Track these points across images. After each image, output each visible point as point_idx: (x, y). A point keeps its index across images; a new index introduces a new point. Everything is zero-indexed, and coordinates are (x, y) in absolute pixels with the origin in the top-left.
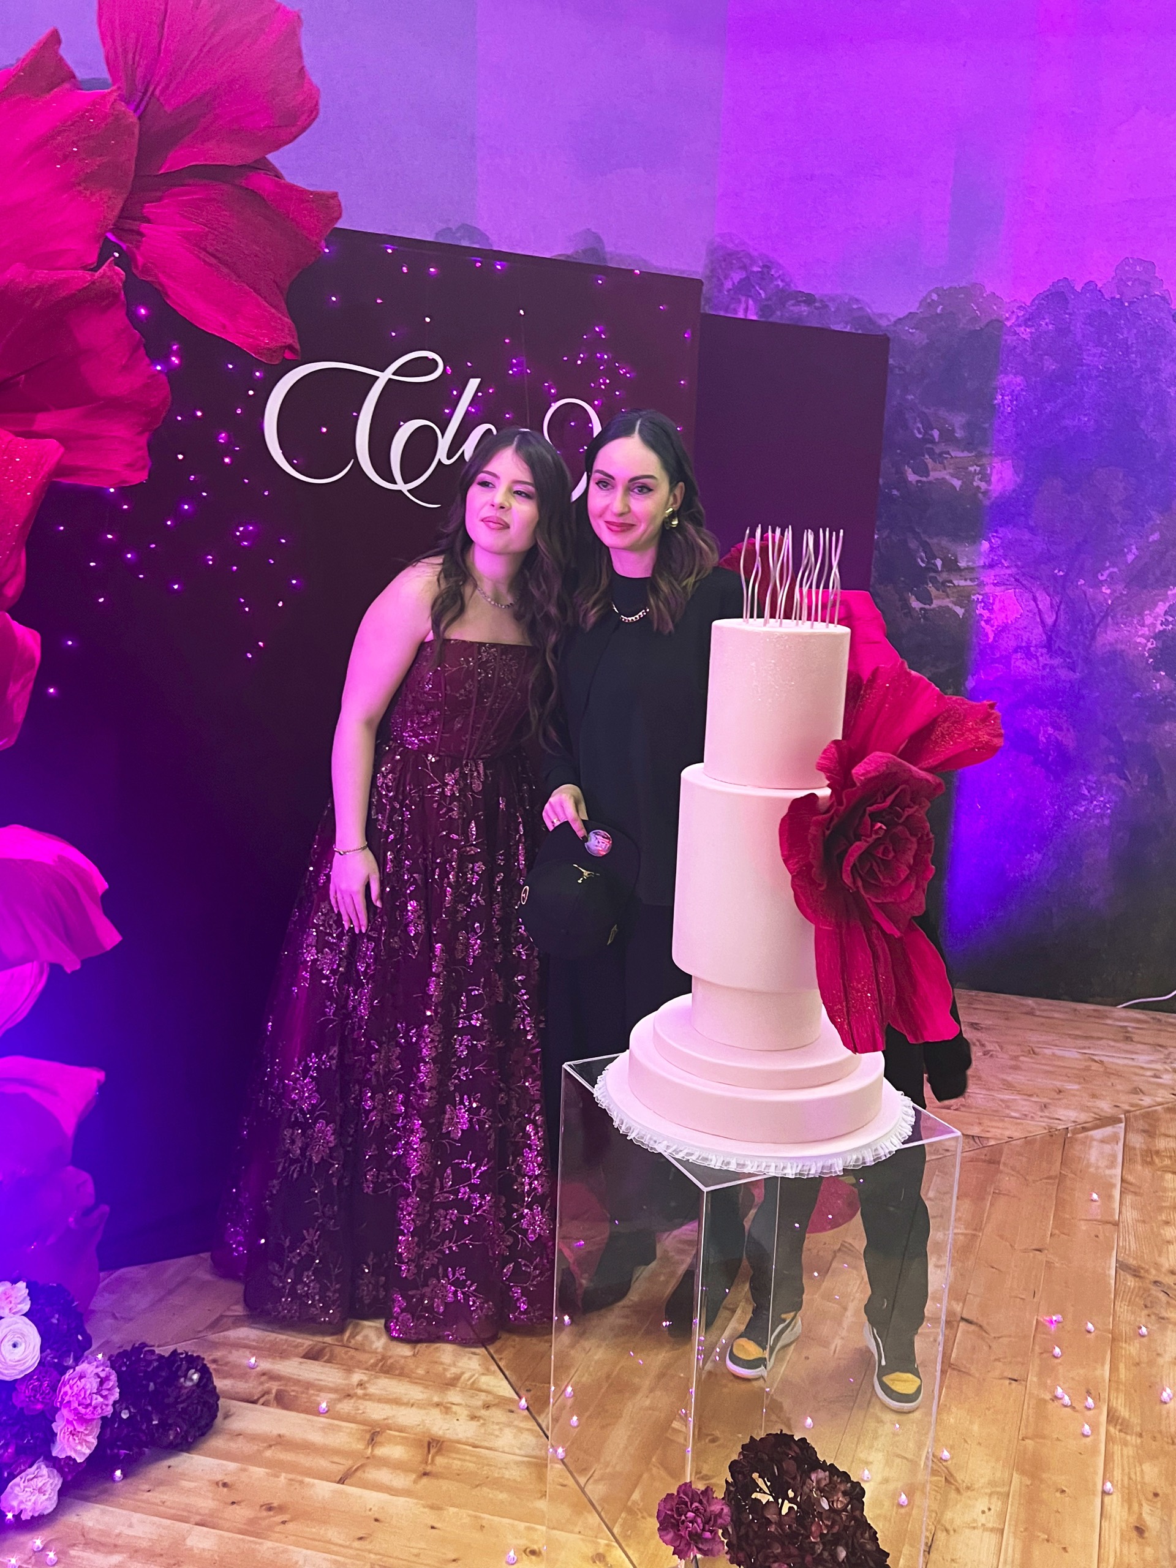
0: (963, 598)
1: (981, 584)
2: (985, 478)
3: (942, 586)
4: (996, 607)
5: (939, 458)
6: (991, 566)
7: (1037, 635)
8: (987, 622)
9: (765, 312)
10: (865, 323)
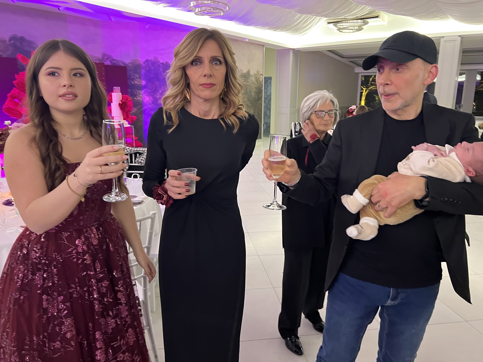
0: (141, 98)
1: (143, 96)
2: (142, 83)
3: (138, 96)
4: (146, 99)
5: (135, 80)
6: (144, 94)
7: (151, 102)
8: (145, 100)
9: (111, 62)
10: (124, 64)
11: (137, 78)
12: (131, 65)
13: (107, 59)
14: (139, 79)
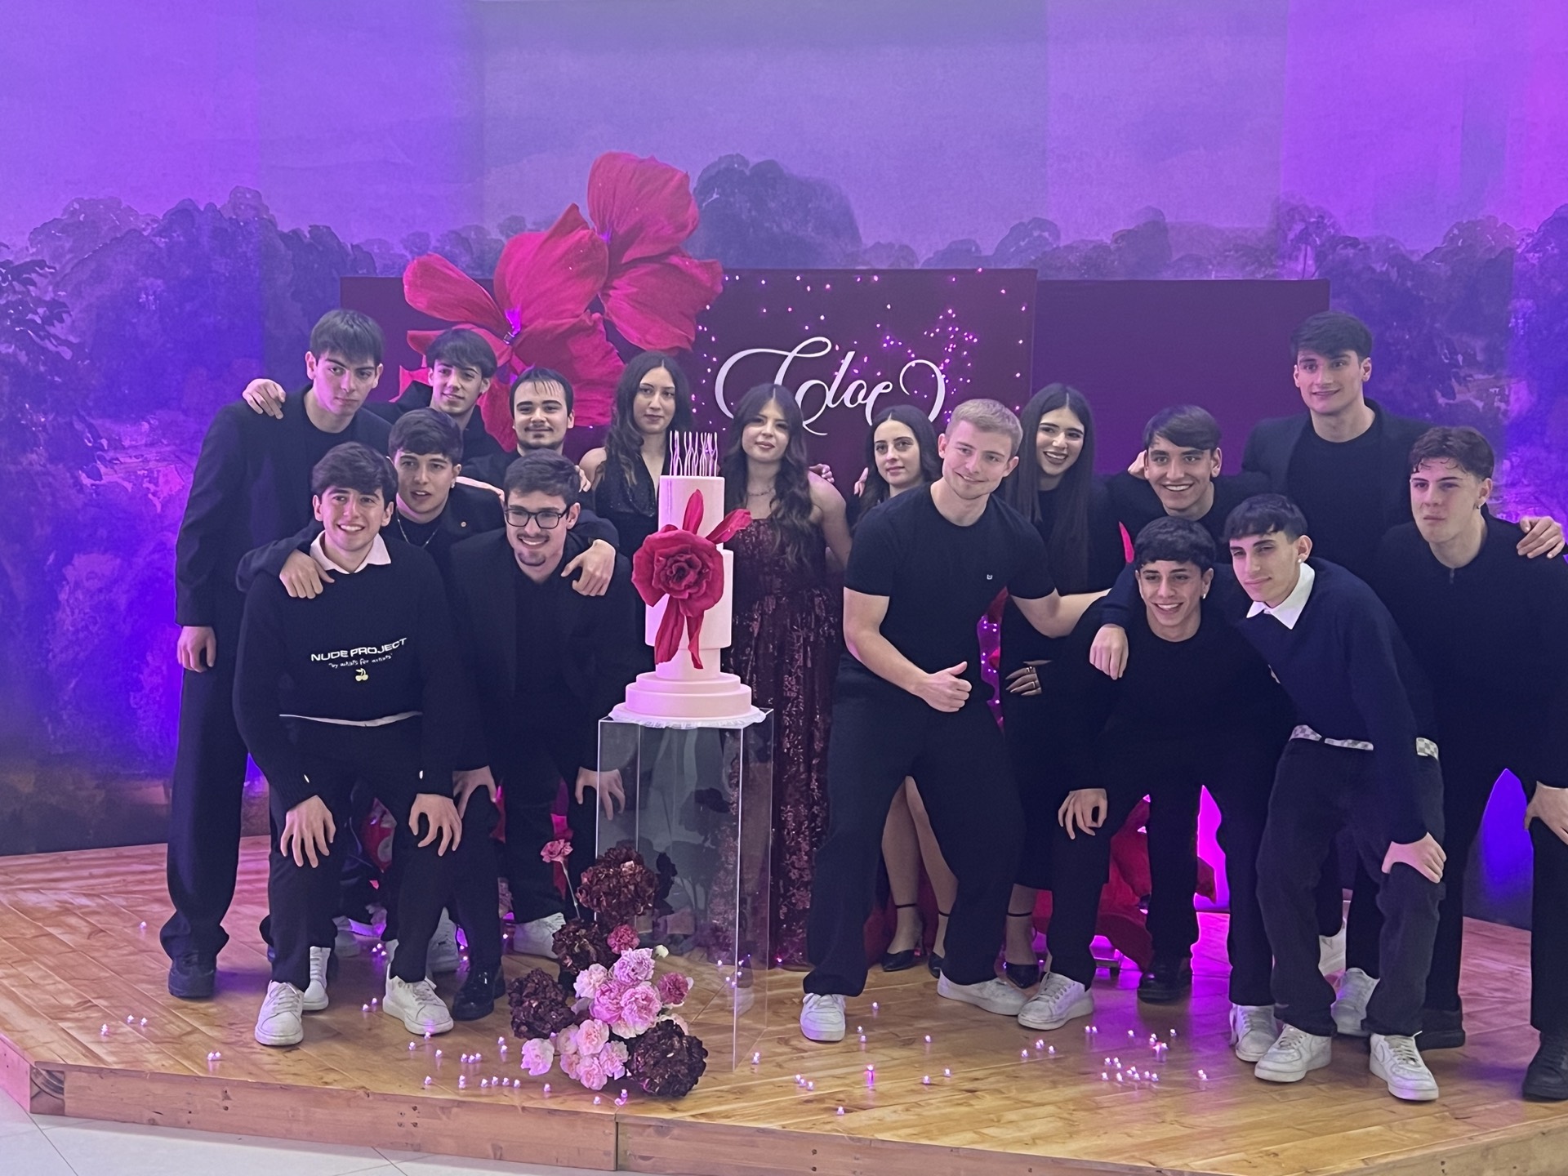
2: (1504, 399)
5: (1463, 381)
6: (1513, 485)
9: (1320, 257)
10: (1400, 261)
11: (1471, 360)
12: (1444, 270)
13: (1304, 237)
14: (1489, 368)
